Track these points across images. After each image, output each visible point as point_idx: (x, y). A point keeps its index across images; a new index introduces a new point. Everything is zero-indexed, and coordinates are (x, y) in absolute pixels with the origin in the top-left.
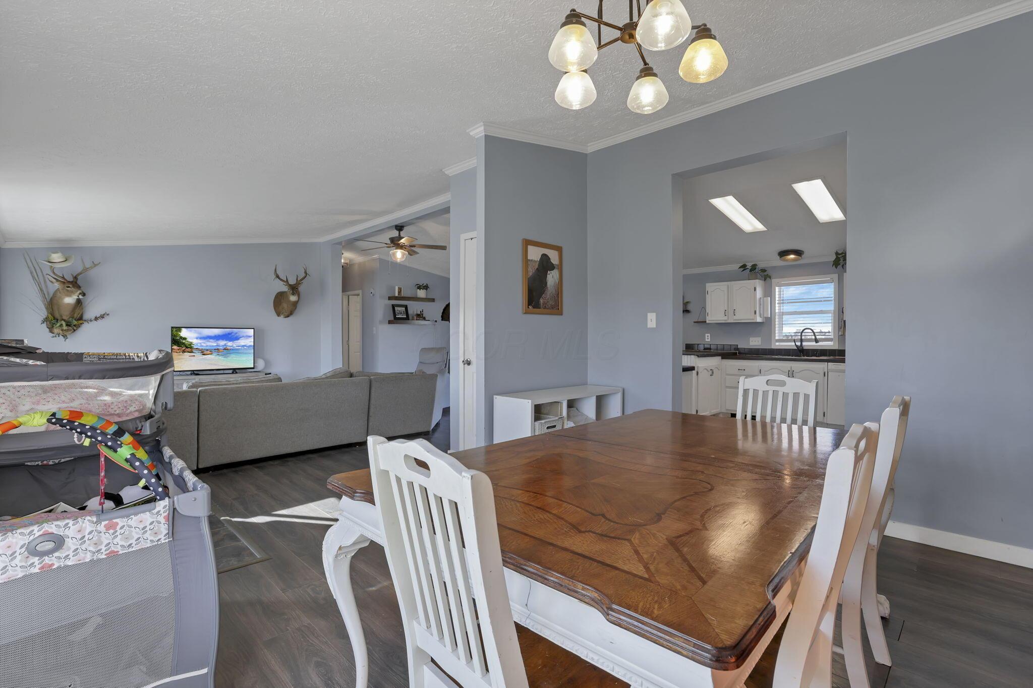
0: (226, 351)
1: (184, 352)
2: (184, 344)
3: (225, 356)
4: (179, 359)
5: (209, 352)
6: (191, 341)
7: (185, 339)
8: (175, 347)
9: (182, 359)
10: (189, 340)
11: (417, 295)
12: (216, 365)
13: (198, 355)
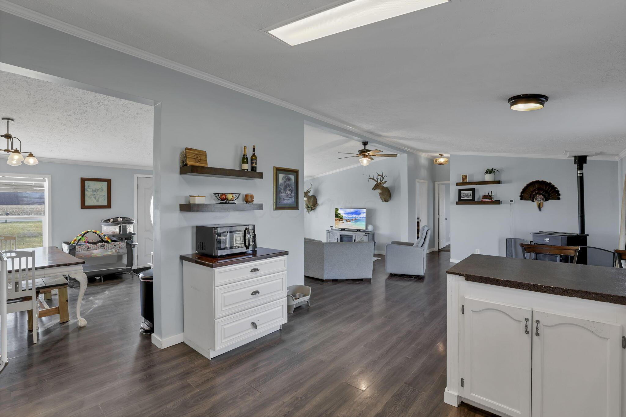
0: (356, 220)
1: (339, 221)
2: (339, 216)
3: (355, 222)
4: (338, 224)
5: (349, 221)
6: (342, 215)
7: (340, 214)
8: (336, 218)
9: (339, 224)
10: (341, 215)
11: (485, 179)
12: (351, 227)
13: (345, 222)
